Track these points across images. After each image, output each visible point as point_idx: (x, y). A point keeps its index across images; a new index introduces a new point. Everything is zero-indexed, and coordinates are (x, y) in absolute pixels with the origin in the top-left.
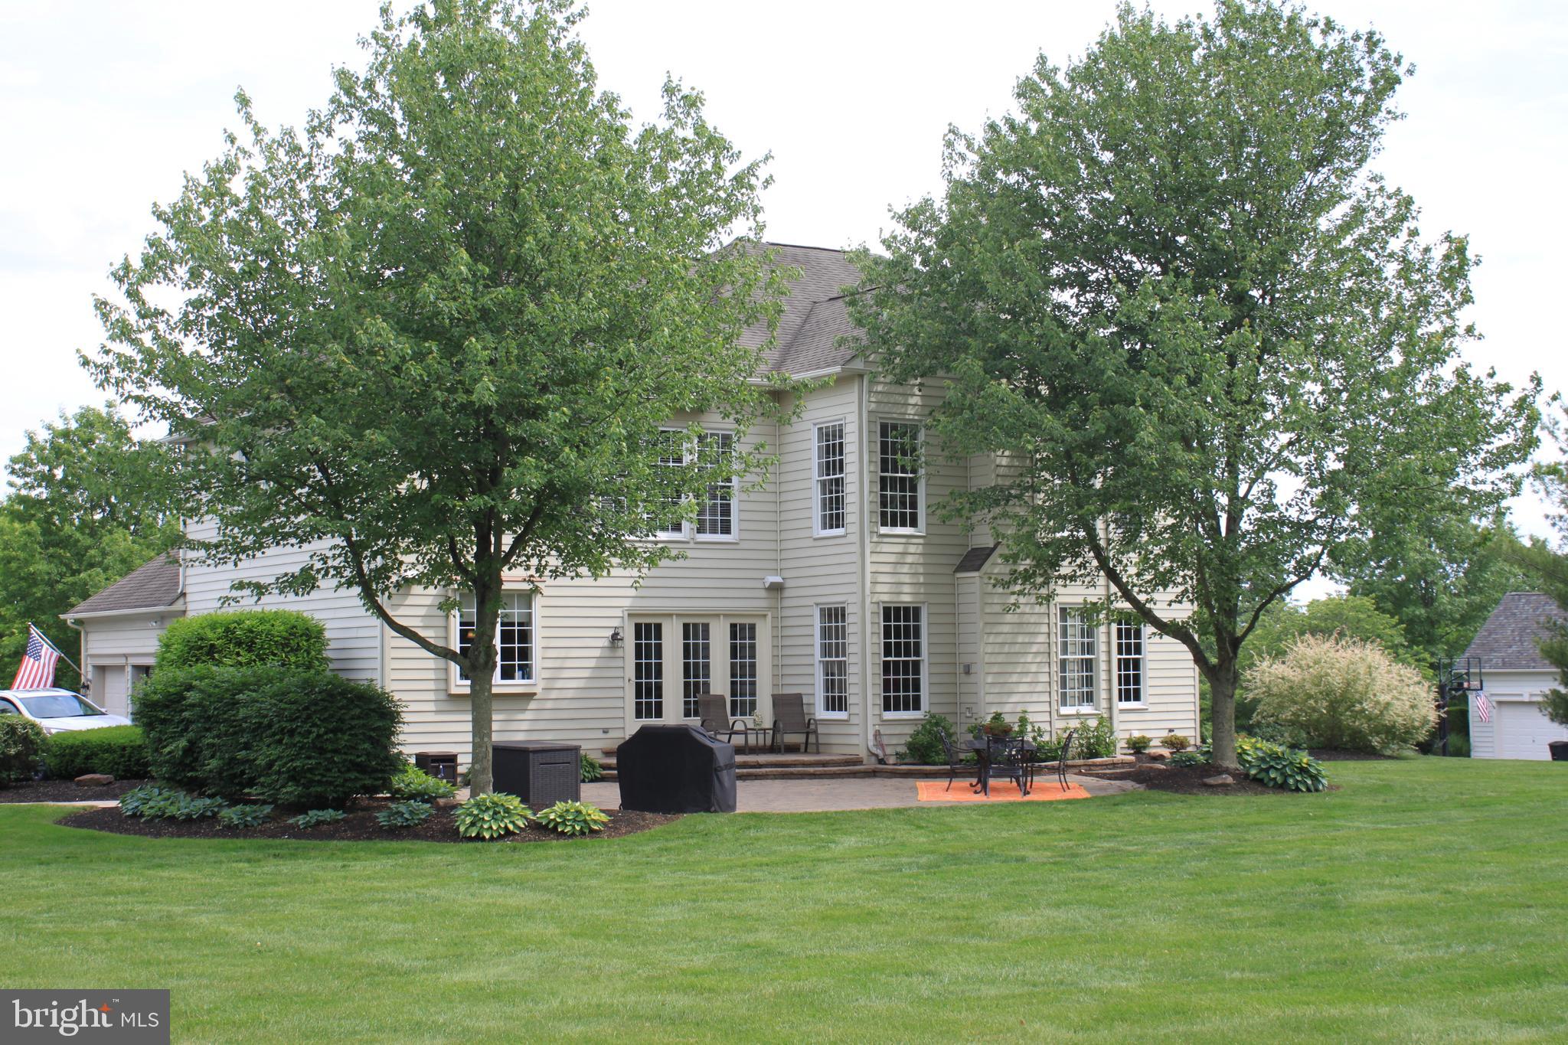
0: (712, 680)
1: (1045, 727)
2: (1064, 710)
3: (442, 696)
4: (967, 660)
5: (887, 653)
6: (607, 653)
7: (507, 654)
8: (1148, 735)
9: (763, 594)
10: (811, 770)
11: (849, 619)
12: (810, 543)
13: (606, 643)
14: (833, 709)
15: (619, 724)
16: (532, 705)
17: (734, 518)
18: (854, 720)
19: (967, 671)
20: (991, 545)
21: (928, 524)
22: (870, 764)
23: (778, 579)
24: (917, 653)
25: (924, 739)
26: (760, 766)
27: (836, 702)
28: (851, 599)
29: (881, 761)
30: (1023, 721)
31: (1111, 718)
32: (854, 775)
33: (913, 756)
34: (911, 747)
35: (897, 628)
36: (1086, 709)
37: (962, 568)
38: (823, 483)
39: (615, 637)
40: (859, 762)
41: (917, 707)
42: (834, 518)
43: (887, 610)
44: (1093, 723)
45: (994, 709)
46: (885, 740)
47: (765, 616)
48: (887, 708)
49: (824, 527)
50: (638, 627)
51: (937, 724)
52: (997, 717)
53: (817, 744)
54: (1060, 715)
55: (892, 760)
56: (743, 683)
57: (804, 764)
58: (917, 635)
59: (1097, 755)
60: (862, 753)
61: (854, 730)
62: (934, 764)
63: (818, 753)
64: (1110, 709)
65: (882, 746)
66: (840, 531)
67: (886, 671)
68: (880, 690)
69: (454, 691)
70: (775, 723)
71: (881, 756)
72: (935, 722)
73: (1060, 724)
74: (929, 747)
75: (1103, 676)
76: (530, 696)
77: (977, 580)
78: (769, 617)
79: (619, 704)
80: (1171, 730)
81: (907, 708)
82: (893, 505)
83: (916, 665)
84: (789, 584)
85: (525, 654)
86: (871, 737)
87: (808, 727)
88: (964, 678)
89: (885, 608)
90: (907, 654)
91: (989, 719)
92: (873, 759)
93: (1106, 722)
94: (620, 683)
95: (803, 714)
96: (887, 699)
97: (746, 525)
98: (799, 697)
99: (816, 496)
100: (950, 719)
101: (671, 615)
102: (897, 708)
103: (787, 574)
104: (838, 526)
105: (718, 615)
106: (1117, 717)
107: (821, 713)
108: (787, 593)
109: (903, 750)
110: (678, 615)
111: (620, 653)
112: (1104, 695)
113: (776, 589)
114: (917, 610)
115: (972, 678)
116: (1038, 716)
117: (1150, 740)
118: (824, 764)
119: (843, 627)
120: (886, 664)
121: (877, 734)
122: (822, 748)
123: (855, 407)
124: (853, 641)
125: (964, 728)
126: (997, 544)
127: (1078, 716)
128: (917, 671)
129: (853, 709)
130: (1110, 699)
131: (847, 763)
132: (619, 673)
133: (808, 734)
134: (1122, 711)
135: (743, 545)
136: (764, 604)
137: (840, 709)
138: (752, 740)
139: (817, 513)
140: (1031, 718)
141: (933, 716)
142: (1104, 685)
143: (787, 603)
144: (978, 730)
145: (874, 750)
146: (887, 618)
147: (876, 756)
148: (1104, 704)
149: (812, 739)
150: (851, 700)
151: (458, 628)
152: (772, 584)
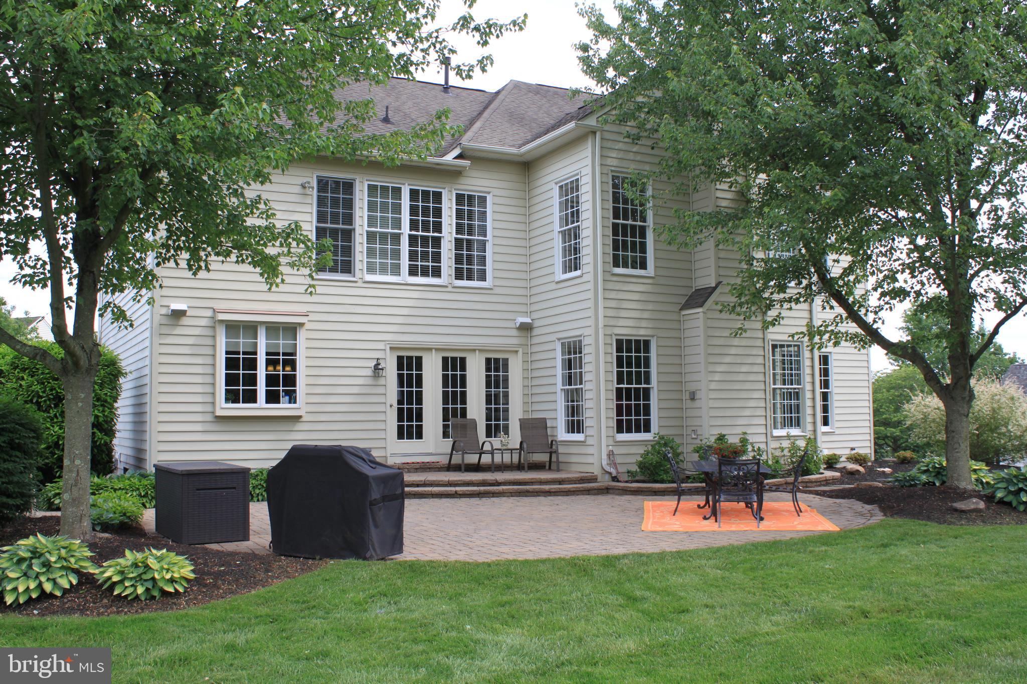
0: (469, 406)
1: (763, 446)
2: (777, 433)
3: (209, 418)
4: (692, 387)
5: (620, 380)
6: (369, 381)
7: (271, 380)
8: (838, 452)
9: (515, 333)
10: (546, 487)
11: (585, 350)
12: (553, 286)
13: (369, 372)
14: (573, 432)
15: (381, 444)
16: (299, 426)
17: (489, 268)
18: (590, 441)
19: (693, 398)
20: (713, 285)
21: (656, 267)
22: (605, 481)
23: (528, 320)
24: (648, 381)
25: (655, 459)
26: (498, 484)
27: (575, 426)
28: (586, 332)
29: (615, 479)
30: (744, 441)
31: (815, 439)
32: (588, 492)
33: (643, 473)
34: (642, 466)
35: (629, 358)
36: (795, 432)
37: (688, 305)
38: (563, 233)
39: (377, 369)
40: (594, 479)
41: (647, 429)
42: (573, 263)
43: (619, 343)
44: (802, 444)
45: (717, 431)
46: (619, 460)
47: (517, 352)
48: (620, 430)
49: (565, 272)
50: (400, 359)
51: (666, 445)
52: (721, 438)
53: (558, 462)
54: (773, 437)
55: (625, 477)
56: (497, 410)
57: (541, 482)
58: (647, 365)
59: (807, 472)
60: (596, 471)
61: (590, 450)
62: (662, 481)
63: (558, 470)
64: (815, 431)
65: (614, 464)
66: (578, 273)
67: (619, 397)
68: (614, 414)
69: (219, 413)
70: (521, 443)
71: (614, 474)
72: (664, 442)
73: (774, 444)
74: (659, 465)
75: (809, 403)
76: (297, 418)
77: (701, 315)
78: (520, 353)
79: (382, 426)
80: (853, 449)
81: (638, 430)
82: (625, 249)
83: (647, 392)
84: (536, 324)
85: (290, 380)
86: (604, 457)
87: (551, 447)
88: (690, 404)
89: (617, 340)
90: (639, 382)
91: (713, 439)
92: (607, 477)
93: (812, 442)
94: (381, 408)
95: (547, 436)
96: (619, 423)
97: (499, 274)
98: (544, 421)
99: (558, 244)
100: (677, 440)
101: (430, 349)
102: (629, 431)
103: (535, 316)
104: (576, 269)
105: (474, 350)
106: (821, 439)
107: (562, 435)
108: (536, 332)
109: (635, 468)
110: (437, 350)
111: (382, 381)
112: (809, 419)
113: (526, 328)
114: (647, 343)
115: (697, 404)
116: (757, 439)
117: (840, 457)
118: (561, 482)
119: (581, 358)
120: (619, 391)
121: (611, 454)
122: (562, 466)
123: (589, 161)
124: (588, 369)
125: (691, 448)
126: (718, 284)
127: (788, 437)
128: (647, 397)
129: (589, 432)
130: (814, 423)
131: (582, 480)
132: (381, 399)
133: (551, 453)
134: (824, 433)
135: (496, 291)
136: (515, 341)
137: (579, 432)
138: (498, 458)
139: (558, 260)
140: (751, 439)
141: (662, 438)
142: (809, 411)
143: (535, 340)
144: (703, 452)
145: (608, 469)
146: (619, 349)
147: (610, 473)
148: (810, 427)
149: (554, 459)
150: (587, 423)
151: (224, 356)
152: (522, 324)
